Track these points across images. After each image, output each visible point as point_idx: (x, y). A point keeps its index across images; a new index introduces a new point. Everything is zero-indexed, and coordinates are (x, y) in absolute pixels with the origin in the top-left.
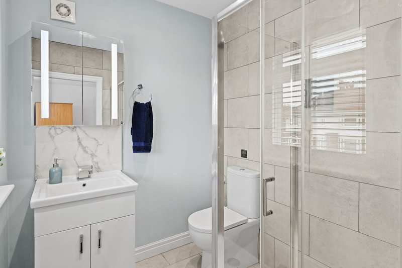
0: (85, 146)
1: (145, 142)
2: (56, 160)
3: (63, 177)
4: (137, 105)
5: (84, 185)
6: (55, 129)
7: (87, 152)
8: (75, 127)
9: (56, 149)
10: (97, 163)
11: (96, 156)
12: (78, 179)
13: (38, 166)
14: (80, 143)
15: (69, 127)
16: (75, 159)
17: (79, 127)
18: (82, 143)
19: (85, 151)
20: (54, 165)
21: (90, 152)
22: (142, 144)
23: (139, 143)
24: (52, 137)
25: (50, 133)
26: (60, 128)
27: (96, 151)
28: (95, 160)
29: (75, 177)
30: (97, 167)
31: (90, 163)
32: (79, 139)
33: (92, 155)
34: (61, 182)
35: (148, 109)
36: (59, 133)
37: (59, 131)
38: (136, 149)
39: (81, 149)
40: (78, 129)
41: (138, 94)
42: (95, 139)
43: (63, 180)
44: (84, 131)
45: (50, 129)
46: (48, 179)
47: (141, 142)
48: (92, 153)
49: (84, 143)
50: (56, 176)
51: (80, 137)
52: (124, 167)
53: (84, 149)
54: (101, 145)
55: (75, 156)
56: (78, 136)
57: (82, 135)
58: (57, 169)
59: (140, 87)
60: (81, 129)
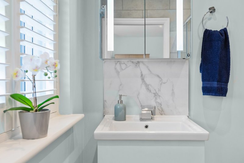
0: (148, 83)
1: (219, 81)
2: (121, 96)
3: (127, 116)
4: (209, 36)
5: (147, 127)
6: (120, 64)
7: (150, 91)
8: (138, 62)
9: (121, 85)
10: (161, 104)
11: (160, 96)
12: (142, 120)
13: (106, 101)
14: (143, 79)
15: (133, 62)
16: (138, 98)
17: (142, 62)
18: (145, 80)
19: (148, 89)
20: (118, 101)
21: (153, 91)
22: (215, 84)
23: (210, 83)
24: (118, 73)
25: (116, 69)
26: (124, 63)
27: (159, 90)
28: (158, 100)
29: (138, 117)
30: (160, 109)
31: (153, 103)
32: (142, 75)
33: (156, 95)
34: (125, 120)
35: (224, 37)
36: (123, 68)
37: (123, 66)
38: (207, 91)
39: (144, 87)
40: (141, 65)
41: (210, 19)
42: (158, 76)
43: (127, 119)
44: (147, 67)
45: (116, 64)
46: (114, 115)
47: (214, 81)
48: (155, 92)
49: (148, 80)
50: (120, 114)
51: (144, 73)
52: (192, 113)
53: (147, 87)
54: (164, 83)
55: (139, 94)
56: (141, 72)
57: (145, 72)
58: (121, 105)
59: (212, 10)
60: (144, 64)
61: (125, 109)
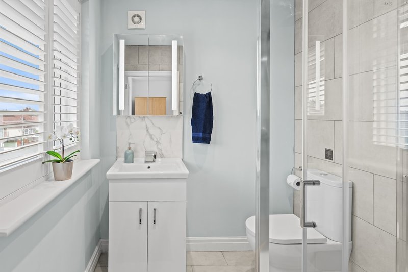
0: (151, 134)
1: (204, 132)
2: (129, 144)
3: (134, 159)
4: (197, 97)
5: (149, 168)
6: (130, 118)
7: (153, 139)
8: (144, 117)
9: (130, 135)
10: (161, 150)
11: (160, 143)
12: (146, 162)
13: (118, 147)
14: (148, 131)
15: (140, 117)
16: (144, 145)
18: (149, 130)
19: (152, 138)
20: (128, 148)
21: (155, 140)
22: (201, 135)
23: (197, 133)
24: (128, 125)
25: (126, 122)
26: (133, 118)
27: (160, 139)
28: (159, 147)
29: (143, 160)
30: (161, 153)
31: (155, 149)
32: (147, 127)
33: (157, 142)
34: (133, 162)
35: (208, 100)
36: (132, 122)
37: (132, 120)
38: (195, 140)
39: (148, 137)
40: (146, 119)
41: (199, 85)
42: (159, 128)
44: (151, 121)
45: (127, 118)
46: (124, 159)
47: (200, 132)
49: (151, 131)
50: (129, 157)
52: (185, 156)
53: (151, 136)
54: (164, 133)
55: (144, 142)
56: (146, 125)
57: (149, 124)
58: (130, 151)
59: (201, 78)
60: (148, 118)
61: (133, 153)
